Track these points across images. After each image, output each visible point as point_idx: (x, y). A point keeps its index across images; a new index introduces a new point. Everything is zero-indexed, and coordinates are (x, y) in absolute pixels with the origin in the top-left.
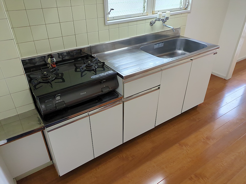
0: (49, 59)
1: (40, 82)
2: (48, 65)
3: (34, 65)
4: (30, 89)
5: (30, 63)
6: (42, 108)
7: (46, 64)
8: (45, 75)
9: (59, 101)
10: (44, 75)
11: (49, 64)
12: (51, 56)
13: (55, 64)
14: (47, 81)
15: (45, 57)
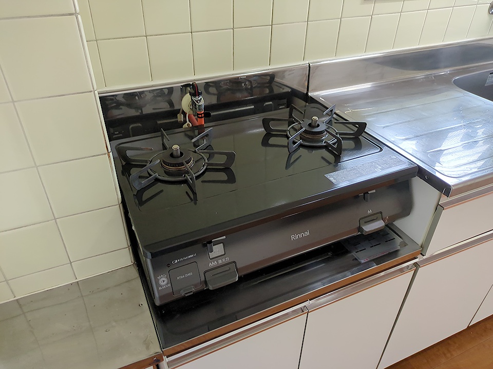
0: (187, 99)
1: (157, 180)
2: (180, 118)
3: (138, 114)
4: (124, 202)
5: (129, 106)
6: (158, 285)
7: (174, 113)
8: (175, 154)
9: (220, 262)
10: (172, 155)
11: (184, 113)
12: (193, 89)
13: (202, 117)
14: (181, 179)
15: (171, 90)
